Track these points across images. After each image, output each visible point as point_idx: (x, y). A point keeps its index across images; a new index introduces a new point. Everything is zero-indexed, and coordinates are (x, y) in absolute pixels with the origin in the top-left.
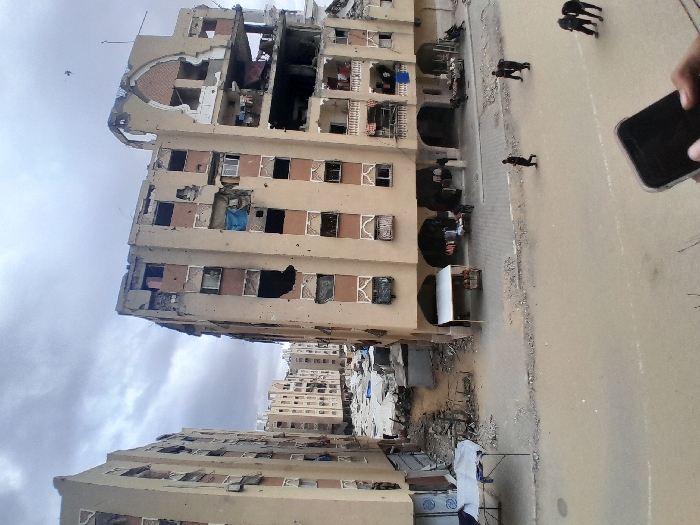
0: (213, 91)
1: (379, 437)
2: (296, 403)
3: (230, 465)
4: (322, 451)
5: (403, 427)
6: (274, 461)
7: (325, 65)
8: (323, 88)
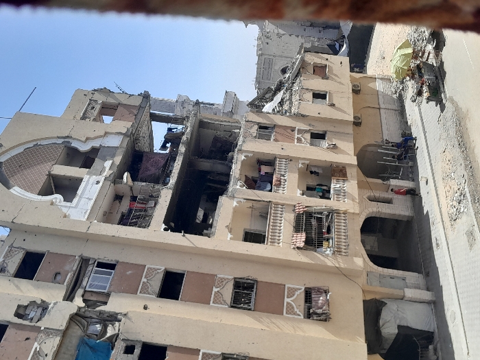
0: (98, 182)
7: (243, 162)
8: (238, 187)
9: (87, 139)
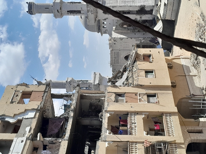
0: (22, 141)
7: (109, 118)
8: (108, 134)
9: (15, 115)
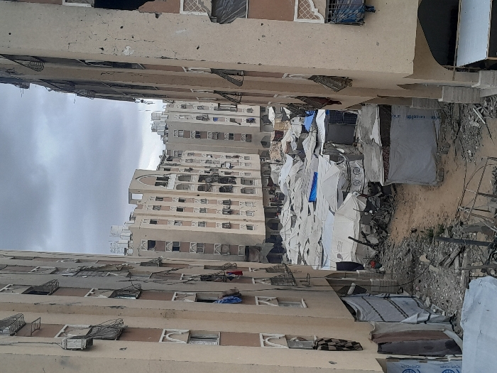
1: (331, 267)
2: (179, 210)
3: (68, 310)
4: (228, 287)
5: (373, 253)
6: (144, 303)
